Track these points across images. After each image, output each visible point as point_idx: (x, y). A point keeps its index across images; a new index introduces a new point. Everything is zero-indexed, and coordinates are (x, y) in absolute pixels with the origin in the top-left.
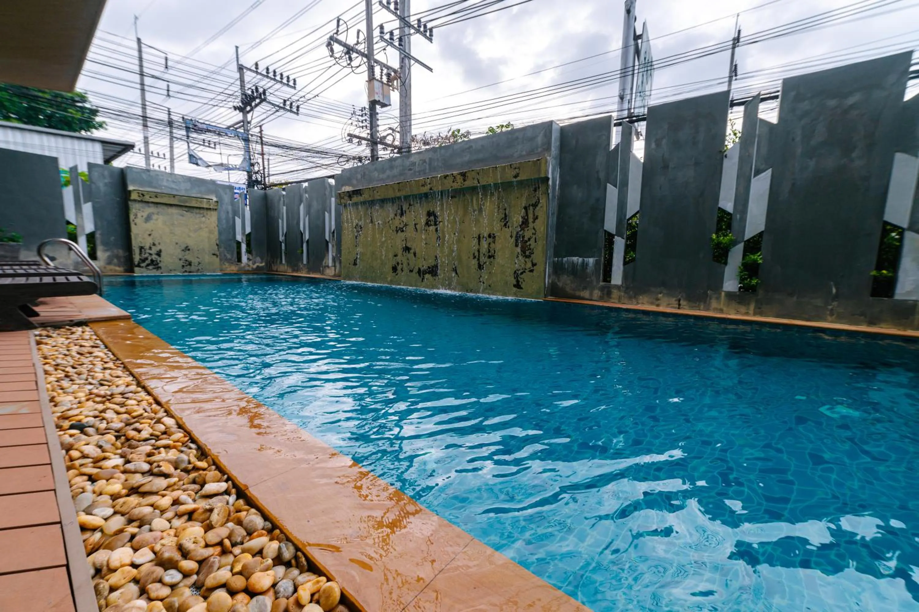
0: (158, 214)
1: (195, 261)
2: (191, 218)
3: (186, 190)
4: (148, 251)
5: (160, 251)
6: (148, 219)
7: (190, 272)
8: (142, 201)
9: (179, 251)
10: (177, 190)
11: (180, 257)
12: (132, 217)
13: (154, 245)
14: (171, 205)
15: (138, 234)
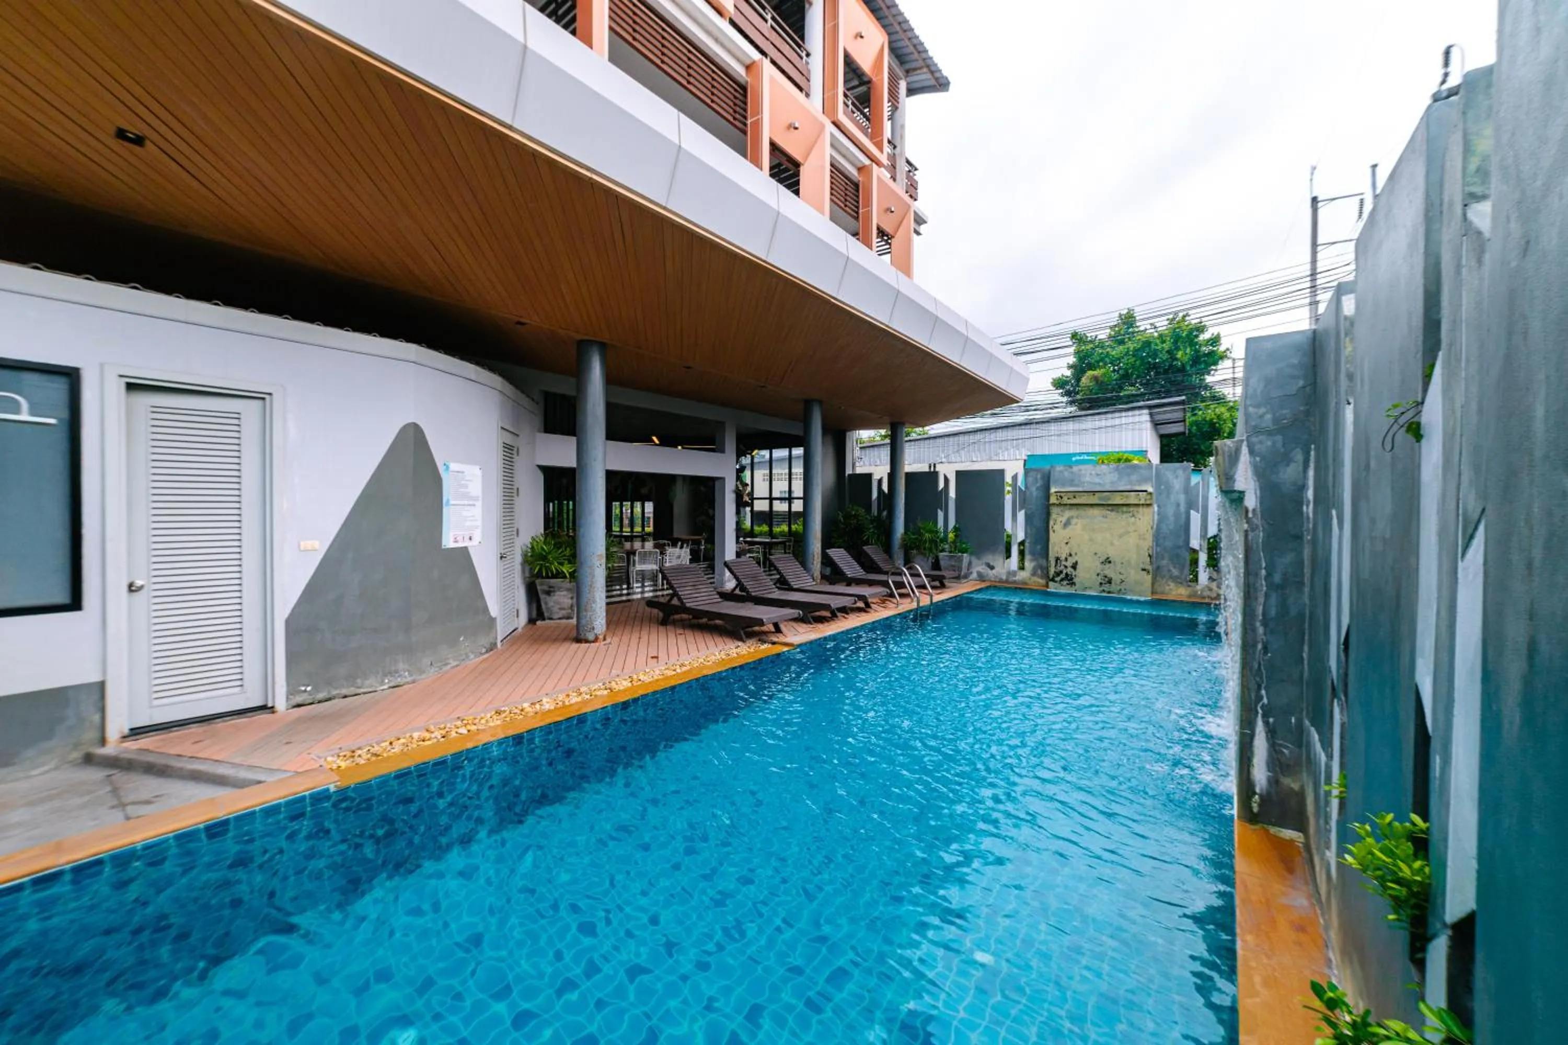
0: (1077, 517)
1: (1116, 578)
2: (1118, 521)
3: (1112, 483)
4: (1064, 563)
5: (1076, 563)
6: (1067, 524)
7: (1109, 592)
8: (1060, 505)
9: (1098, 563)
10: (1100, 484)
11: (1098, 571)
12: (1051, 523)
13: (1071, 555)
14: (1092, 505)
15: (1054, 543)
